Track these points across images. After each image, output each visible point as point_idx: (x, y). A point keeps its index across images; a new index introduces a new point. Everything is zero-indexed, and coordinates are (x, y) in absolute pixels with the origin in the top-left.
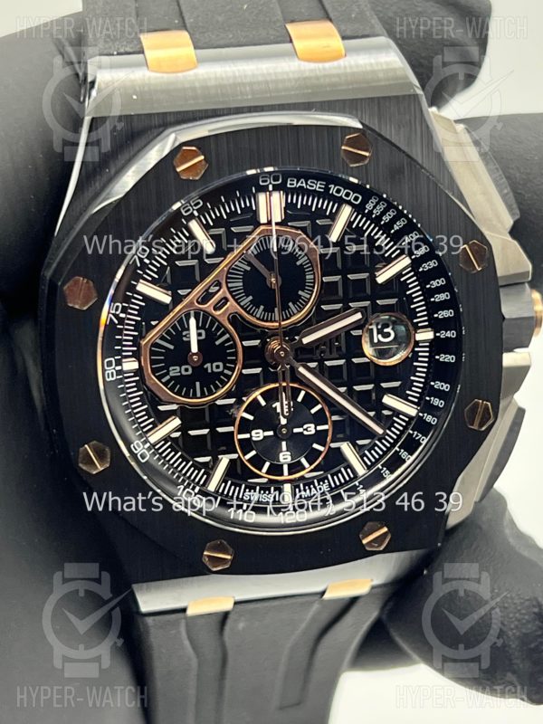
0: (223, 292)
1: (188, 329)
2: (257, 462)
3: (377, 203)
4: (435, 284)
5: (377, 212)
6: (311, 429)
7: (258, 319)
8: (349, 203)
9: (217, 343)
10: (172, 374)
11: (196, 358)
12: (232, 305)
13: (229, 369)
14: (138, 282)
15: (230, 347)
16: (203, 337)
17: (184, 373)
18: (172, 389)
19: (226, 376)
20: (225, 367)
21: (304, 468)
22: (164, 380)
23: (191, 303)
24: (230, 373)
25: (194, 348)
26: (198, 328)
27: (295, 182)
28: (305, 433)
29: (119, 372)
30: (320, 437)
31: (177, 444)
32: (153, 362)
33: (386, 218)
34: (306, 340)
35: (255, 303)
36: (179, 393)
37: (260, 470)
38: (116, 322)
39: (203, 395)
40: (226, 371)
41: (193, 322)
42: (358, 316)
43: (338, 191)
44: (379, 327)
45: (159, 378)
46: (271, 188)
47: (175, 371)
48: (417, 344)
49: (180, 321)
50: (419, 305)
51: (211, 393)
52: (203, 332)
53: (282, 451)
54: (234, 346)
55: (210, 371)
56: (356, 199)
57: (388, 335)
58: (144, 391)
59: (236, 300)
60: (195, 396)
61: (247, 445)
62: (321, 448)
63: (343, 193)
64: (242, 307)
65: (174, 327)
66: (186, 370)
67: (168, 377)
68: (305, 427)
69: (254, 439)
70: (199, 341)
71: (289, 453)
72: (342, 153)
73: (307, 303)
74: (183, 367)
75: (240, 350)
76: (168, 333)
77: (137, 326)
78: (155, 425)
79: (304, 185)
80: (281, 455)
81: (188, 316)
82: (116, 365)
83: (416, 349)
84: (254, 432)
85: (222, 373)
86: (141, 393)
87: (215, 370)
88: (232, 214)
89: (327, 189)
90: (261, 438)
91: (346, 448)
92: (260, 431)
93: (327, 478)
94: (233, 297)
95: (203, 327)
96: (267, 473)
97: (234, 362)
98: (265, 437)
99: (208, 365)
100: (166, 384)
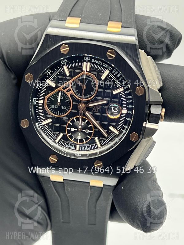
0: (70, 87)
1: (58, 96)
2: (71, 137)
3: (116, 71)
4: (129, 97)
5: (116, 73)
6: (87, 131)
7: (78, 97)
8: (108, 69)
9: (66, 101)
10: (52, 107)
11: (59, 104)
12: (72, 92)
13: (68, 109)
14: (47, 79)
15: (69, 103)
16: (62, 99)
17: (55, 107)
18: (51, 111)
19: (67, 111)
20: (67, 108)
21: (84, 142)
22: (49, 108)
23: (61, 89)
24: (68, 110)
25: (59, 101)
26: (61, 96)
27: (94, 61)
28: (86, 132)
29: (37, 103)
30: (90, 134)
31: (50, 127)
32: (47, 103)
33: (118, 76)
34: (90, 105)
35: (78, 92)
36: (53, 113)
37: (71, 139)
38: (39, 89)
39: (59, 115)
40: (67, 110)
41: (60, 94)
42: (106, 102)
43: (106, 66)
44: (114, 107)
45: (48, 107)
46: (87, 61)
47: (53, 106)
48: (122, 114)
49: (57, 93)
50: (124, 103)
51: (62, 115)
52: (62, 97)
53: (78, 135)
54: (70, 103)
55: (62, 108)
56: (110, 69)
57: (116, 110)
58: (44, 110)
59: (73, 91)
60: (57, 115)
61: (69, 131)
62: (89, 137)
63: (107, 66)
64: (74, 93)
65: (55, 94)
66: (56, 107)
67: (51, 108)
68: (86, 130)
69: (71, 130)
70: (60, 99)
71: (80, 136)
72: (107, 54)
73: (93, 95)
74: (55, 106)
75: (72, 104)
76: (53, 95)
77: (45, 92)
78: (45, 120)
79: (96, 62)
80: (78, 136)
81: (59, 92)
82: (37, 101)
83: (122, 115)
84: (71, 128)
85: (66, 110)
86: (43, 110)
87: (64, 108)
88: (76, 66)
89: (103, 64)
90: (73, 130)
91: (96, 139)
92: (73, 128)
93: (90, 146)
94: (72, 89)
95: (63, 96)
96: (73, 141)
97: (70, 108)
98: (74, 130)
99: (62, 107)
100: (50, 109)
